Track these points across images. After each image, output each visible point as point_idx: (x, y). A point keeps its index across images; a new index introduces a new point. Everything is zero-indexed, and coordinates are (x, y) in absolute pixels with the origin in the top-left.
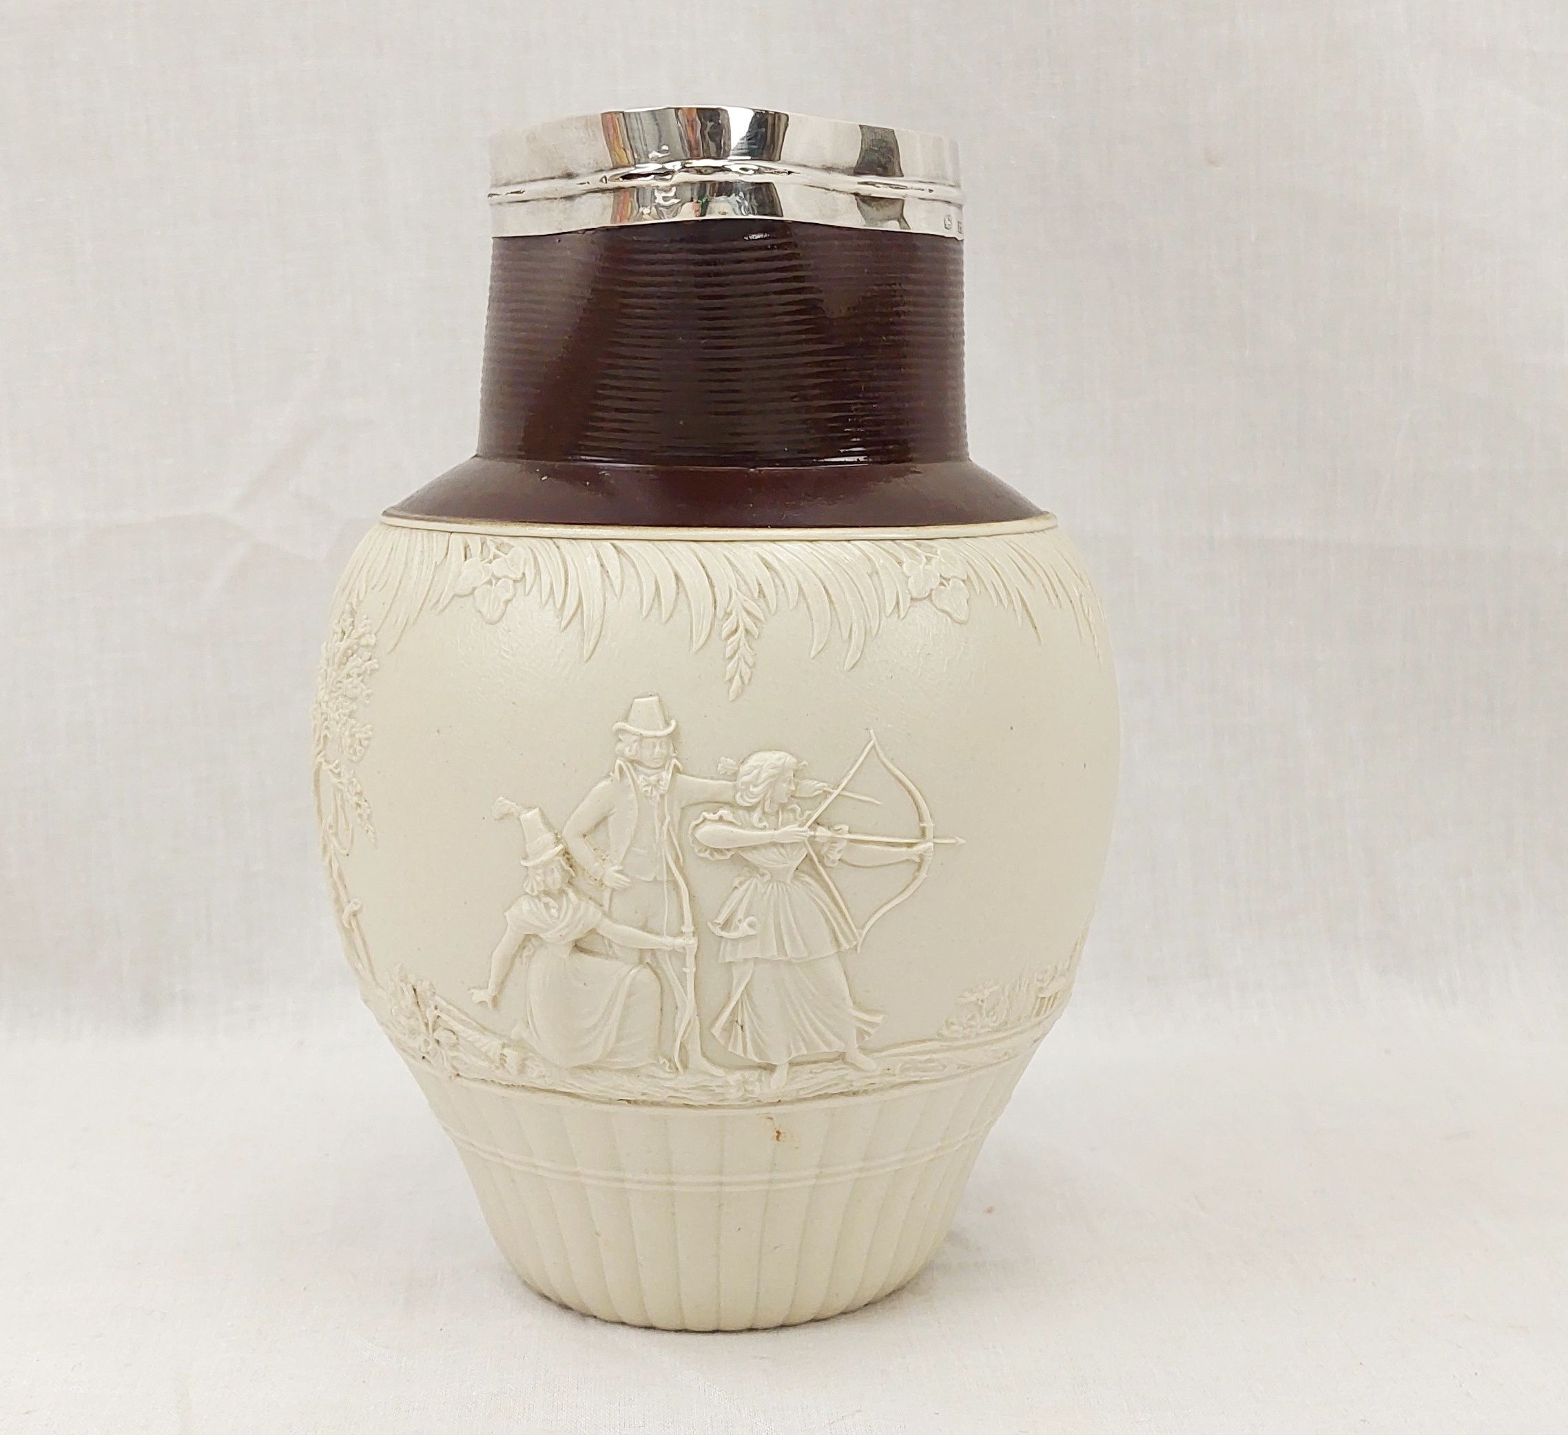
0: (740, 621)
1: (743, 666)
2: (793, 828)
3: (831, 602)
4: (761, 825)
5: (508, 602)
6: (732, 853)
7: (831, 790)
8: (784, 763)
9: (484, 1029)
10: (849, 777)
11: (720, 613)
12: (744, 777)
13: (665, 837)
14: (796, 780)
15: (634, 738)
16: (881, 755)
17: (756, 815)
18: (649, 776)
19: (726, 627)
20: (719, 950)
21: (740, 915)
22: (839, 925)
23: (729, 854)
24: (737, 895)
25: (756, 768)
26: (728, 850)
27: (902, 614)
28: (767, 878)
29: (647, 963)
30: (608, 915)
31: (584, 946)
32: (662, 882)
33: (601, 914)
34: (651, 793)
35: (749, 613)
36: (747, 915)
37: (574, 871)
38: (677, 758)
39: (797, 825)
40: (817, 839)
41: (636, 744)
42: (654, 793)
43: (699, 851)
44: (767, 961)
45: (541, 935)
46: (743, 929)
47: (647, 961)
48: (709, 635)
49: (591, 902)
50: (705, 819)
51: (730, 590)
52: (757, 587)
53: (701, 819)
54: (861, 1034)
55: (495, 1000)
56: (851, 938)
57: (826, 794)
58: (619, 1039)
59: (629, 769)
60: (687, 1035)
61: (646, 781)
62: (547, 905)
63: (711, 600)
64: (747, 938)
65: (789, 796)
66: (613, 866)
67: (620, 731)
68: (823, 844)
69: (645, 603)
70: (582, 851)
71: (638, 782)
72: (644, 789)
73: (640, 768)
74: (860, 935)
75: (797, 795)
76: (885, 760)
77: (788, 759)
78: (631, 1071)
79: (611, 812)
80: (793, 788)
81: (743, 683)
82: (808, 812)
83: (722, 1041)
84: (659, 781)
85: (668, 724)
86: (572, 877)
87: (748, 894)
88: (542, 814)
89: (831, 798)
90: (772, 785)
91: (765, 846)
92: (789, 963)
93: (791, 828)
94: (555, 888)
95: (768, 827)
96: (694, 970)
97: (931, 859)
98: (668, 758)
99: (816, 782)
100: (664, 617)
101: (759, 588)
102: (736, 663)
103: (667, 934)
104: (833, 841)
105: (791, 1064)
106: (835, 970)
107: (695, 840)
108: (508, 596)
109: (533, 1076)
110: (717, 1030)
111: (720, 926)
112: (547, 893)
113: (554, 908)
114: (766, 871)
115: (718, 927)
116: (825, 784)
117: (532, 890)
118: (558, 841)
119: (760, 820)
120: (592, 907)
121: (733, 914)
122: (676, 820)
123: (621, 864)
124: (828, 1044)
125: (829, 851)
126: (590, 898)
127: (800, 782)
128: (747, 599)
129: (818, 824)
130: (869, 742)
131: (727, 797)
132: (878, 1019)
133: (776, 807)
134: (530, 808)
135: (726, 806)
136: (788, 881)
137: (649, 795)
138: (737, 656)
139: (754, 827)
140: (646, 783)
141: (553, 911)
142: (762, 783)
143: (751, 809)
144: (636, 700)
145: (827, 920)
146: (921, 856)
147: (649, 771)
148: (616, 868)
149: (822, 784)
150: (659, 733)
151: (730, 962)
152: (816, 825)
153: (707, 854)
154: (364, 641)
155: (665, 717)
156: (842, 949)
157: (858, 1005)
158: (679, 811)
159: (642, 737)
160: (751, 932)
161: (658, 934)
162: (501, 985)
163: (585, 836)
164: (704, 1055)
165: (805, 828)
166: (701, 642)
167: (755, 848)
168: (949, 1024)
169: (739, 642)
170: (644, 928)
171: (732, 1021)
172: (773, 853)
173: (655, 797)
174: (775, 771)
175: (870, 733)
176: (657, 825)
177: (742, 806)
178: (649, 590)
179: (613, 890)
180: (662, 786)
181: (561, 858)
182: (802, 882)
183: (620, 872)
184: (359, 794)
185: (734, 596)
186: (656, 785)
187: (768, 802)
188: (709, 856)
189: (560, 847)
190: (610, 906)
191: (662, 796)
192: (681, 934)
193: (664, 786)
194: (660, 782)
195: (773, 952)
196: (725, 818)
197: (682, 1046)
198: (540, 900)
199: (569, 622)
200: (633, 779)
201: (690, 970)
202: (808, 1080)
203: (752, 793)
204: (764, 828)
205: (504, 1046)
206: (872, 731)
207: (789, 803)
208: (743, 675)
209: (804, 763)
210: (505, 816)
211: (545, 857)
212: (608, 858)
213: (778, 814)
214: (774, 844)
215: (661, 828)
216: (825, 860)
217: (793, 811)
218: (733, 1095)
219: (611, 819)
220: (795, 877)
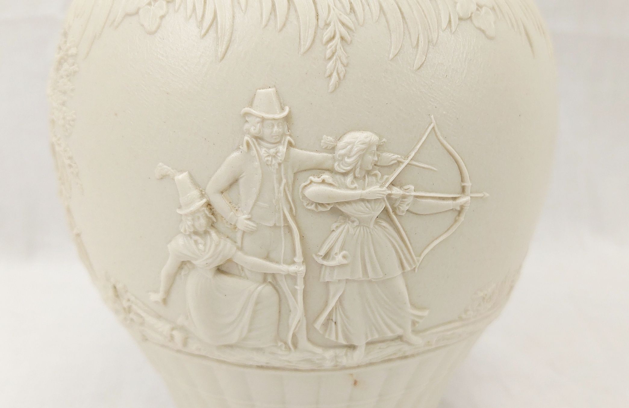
0: (337, 30)
1: (340, 66)
2: (375, 188)
3: (403, 17)
4: (353, 186)
5: (162, 17)
6: (332, 206)
7: (403, 160)
8: (370, 141)
9: (159, 317)
10: (416, 151)
11: (321, 24)
12: (341, 151)
13: (282, 195)
14: (379, 153)
15: (258, 119)
16: (439, 134)
17: (349, 179)
18: (269, 149)
19: (326, 34)
20: (320, 274)
21: (336, 249)
22: (404, 254)
23: (329, 208)
24: (334, 235)
25: (349, 144)
26: (329, 204)
27: (453, 29)
28: (355, 224)
29: (269, 282)
30: (241, 249)
31: (224, 269)
32: (280, 227)
33: (235, 248)
34: (272, 161)
35: (343, 24)
36: (342, 249)
37: (215, 218)
38: (290, 136)
39: (379, 186)
40: (392, 196)
41: (259, 124)
42: (274, 162)
43: (308, 204)
44: (354, 281)
45: (194, 262)
46: (338, 259)
47: (269, 281)
48: (313, 41)
49: (228, 240)
50: (311, 182)
51: (329, 7)
52: (349, 5)
53: (309, 182)
54: (414, 323)
55: (165, 301)
56: (411, 261)
57: (399, 163)
58: (250, 331)
59: (254, 144)
60: (297, 329)
61: (268, 153)
62: (196, 242)
63: (313, 13)
64: (341, 266)
65: (373, 164)
66: (243, 215)
67: (247, 114)
68: (396, 200)
69: (264, 17)
70: (220, 203)
71: (261, 154)
72: (266, 159)
73: (262, 143)
74: (418, 261)
75: (379, 164)
76: (441, 138)
77: (373, 137)
78: (258, 350)
79: (241, 176)
80: (376, 159)
81: (339, 78)
82: (386, 177)
83: (321, 332)
84: (276, 153)
85: (283, 109)
86: (213, 222)
87: (343, 234)
88: (191, 177)
89: (403, 166)
90: (362, 157)
91: (356, 201)
92: (370, 281)
93: (374, 188)
94: (201, 230)
95: (358, 188)
96: (303, 287)
97: (468, 208)
98: (283, 135)
99: (392, 154)
100: (279, 24)
101: (350, 6)
102: (334, 62)
103: (284, 263)
104: (404, 197)
105: (368, 344)
106: (401, 284)
107: (304, 197)
108: (162, 13)
109: (193, 347)
110: (318, 325)
111: (321, 257)
112: (196, 233)
113: (201, 243)
114: (356, 219)
115: (320, 258)
116: (399, 156)
117: (185, 231)
118: (202, 196)
119: (352, 182)
120: (229, 243)
121: (331, 249)
122: (290, 181)
123: (250, 213)
124: (392, 331)
125: (401, 205)
126: (228, 237)
127: (381, 154)
128: (341, 13)
129: (393, 185)
130: (430, 125)
131: (327, 165)
132: (426, 313)
133: (363, 173)
134: (182, 171)
135: (327, 173)
136: (372, 226)
137: (269, 163)
138: (335, 58)
139: (347, 188)
140: (268, 154)
141: (201, 246)
142: (354, 155)
143: (345, 174)
144: (258, 91)
145: (397, 252)
146: (462, 207)
147: (269, 145)
148: (246, 216)
149: (396, 156)
150: (277, 116)
151: (328, 282)
152: (391, 186)
153: (313, 207)
154: (70, 52)
155: (281, 104)
156: (406, 271)
157: (414, 305)
158: (292, 176)
159: (263, 120)
160: (345, 262)
161: (277, 263)
162: (168, 292)
163: (222, 193)
164: (309, 340)
165: (384, 188)
166: (307, 46)
167: (348, 203)
168: (466, 311)
169: (336, 46)
170: (267, 258)
171: (329, 319)
172: (361, 206)
173: (274, 165)
174: (363, 146)
175: (431, 118)
176: (276, 185)
177: (339, 172)
178: (267, 7)
179: (244, 232)
180: (279, 157)
181: (205, 209)
182: (380, 226)
183: (249, 219)
184: (70, 158)
185: (332, 10)
186: (275, 156)
187: (358, 170)
188: (314, 209)
189: (204, 201)
190: (242, 243)
191: (280, 164)
192: (294, 263)
193: (281, 157)
194: (278, 154)
195: (359, 275)
196: (326, 181)
197: (294, 336)
198: (191, 238)
199: (207, 31)
200: (257, 151)
201: (300, 287)
202: (377, 353)
203: (346, 162)
204: (355, 188)
205: (173, 329)
206: (432, 116)
207: (373, 169)
208: (339, 72)
209: (384, 140)
210: (163, 177)
211: (193, 208)
212: (240, 209)
213: (365, 179)
214: (363, 200)
215: (279, 188)
216: (397, 211)
217: (376, 175)
218: (328, 364)
219: (241, 181)
220: (376, 223)
